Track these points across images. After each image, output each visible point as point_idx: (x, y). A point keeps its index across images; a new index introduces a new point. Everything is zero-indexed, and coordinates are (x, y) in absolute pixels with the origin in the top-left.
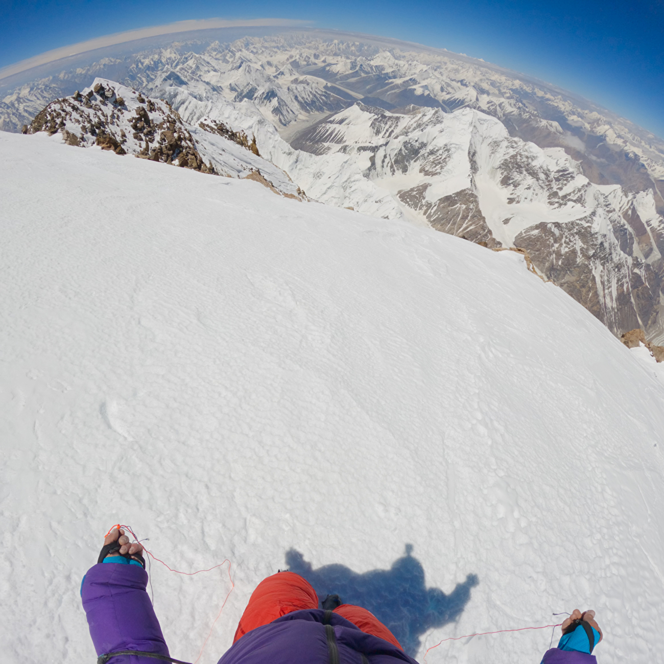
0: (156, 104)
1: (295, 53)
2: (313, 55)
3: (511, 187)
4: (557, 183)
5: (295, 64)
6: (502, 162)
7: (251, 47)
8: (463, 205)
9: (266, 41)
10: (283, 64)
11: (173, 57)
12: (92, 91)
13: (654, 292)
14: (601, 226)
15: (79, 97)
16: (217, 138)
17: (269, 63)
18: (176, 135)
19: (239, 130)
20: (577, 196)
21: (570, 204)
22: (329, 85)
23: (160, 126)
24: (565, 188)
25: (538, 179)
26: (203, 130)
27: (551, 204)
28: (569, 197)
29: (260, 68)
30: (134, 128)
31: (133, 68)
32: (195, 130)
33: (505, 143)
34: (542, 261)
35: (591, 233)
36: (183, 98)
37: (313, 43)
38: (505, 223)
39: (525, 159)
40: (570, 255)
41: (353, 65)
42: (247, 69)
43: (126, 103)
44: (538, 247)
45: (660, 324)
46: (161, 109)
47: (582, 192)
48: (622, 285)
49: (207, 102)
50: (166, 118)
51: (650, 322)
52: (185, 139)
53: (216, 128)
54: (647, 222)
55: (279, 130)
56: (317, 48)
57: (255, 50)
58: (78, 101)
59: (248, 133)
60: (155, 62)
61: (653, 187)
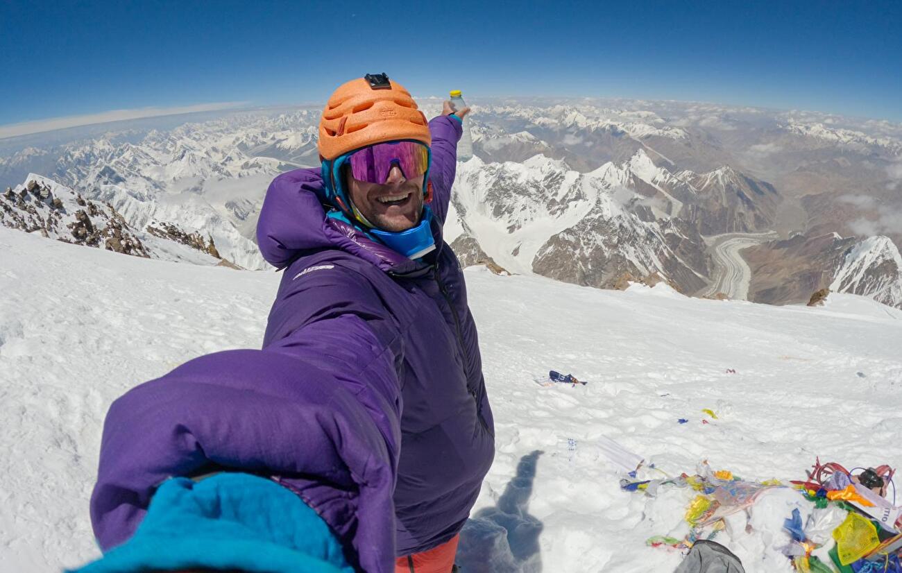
0: (97, 207)
1: (241, 134)
2: (260, 134)
3: (507, 215)
4: (550, 190)
5: (243, 147)
6: (487, 193)
7: (193, 134)
8: (464, 255)
9: (208, 126)
10: (230, 148)
11: (107, 149)
12: (25, 189)
13: (695, 240)
14: (611, 210)
15: (11, 195)
16: (169, 243)
17: (215, 149)
18: (123, 243)
19: (193, 232)
20: (574, 193)
21: (572, 204)
22: (283, 163)
23: (104, 233)
24: (559, 191)
25: (529, 195)
26: (151, 235)
27: (553, 213)
28: (568, 199)
29: (205, 156)
30: (75, 236)
31: (62, 161)
32: (144, 237)
33: (483, 173)
34: (571, 275)
35: (605, 221)
36: (122, 198)
37: (259, 121)
38: (515, 255)
39: (508, 181)
40: (595, 254)
41: (305, 137)
42: (191, 158)
43: (64, 205)
44: (559, 263)
45: (720, 265)
46: (103, 213)
47: (578, 186)
48: (662, 253)
49: (149, 201)
50: (110, 223)
51: (709, 270)
52: (134, 247)
53: (166, 231)
54: (652, 181)
55: (237, 225)
56: (263, 126)
57: (197, 137)
58: (10, 199)
59: (204, 233)
60: (86, 155)
61: (641, 146)
